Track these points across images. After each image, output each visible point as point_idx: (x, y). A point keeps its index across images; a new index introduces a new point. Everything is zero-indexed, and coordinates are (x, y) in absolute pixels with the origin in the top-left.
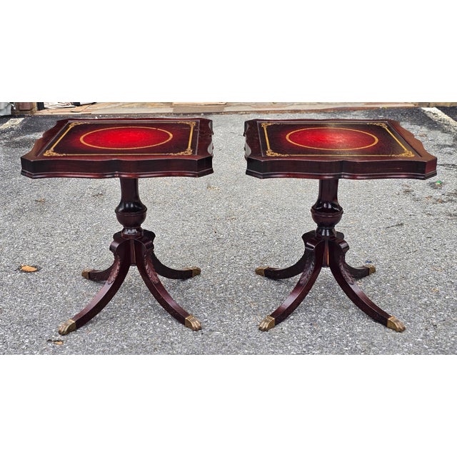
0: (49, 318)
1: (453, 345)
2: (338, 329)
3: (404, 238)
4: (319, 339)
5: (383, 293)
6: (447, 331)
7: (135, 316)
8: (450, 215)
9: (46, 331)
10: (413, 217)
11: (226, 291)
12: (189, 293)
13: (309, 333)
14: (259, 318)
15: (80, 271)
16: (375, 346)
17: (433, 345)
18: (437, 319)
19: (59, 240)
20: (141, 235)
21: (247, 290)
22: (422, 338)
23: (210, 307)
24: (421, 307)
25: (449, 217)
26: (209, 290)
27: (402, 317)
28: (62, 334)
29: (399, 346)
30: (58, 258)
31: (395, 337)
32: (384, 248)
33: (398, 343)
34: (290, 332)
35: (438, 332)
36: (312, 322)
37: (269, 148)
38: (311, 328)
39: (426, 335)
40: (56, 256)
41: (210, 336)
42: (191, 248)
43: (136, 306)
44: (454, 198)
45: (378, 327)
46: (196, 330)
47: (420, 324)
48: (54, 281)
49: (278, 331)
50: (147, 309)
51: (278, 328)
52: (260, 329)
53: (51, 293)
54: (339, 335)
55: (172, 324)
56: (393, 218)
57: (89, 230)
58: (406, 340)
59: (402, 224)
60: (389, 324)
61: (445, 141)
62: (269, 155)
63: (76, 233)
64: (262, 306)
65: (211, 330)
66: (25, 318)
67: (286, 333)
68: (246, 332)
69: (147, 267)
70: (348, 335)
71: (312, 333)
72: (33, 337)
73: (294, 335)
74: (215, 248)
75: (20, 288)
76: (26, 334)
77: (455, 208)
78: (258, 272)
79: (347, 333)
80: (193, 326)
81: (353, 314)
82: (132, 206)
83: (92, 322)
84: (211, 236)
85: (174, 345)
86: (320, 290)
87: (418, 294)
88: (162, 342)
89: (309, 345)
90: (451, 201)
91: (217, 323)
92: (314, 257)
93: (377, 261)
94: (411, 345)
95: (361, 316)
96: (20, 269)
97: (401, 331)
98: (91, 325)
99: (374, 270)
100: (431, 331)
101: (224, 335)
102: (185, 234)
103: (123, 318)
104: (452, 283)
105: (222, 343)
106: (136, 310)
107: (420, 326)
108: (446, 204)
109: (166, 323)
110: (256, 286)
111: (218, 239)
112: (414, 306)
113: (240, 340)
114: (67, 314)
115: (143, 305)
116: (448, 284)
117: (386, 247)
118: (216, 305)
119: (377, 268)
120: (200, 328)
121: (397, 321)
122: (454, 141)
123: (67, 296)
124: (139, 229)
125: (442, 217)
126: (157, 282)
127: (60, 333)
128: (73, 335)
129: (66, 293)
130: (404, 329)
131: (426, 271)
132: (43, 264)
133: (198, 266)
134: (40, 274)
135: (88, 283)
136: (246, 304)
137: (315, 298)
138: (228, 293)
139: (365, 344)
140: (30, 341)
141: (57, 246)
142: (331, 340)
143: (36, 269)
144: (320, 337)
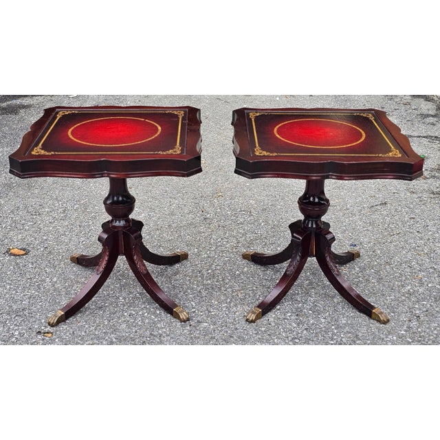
0: (39, 307)
1: (436, 338)
2: (323, 321)
3: (388, 219)
4: (305, 332)
5: (367, 280)
6: (430, 322)
7: (124, 305)
8: (433, 193)
9: (35, 322)
10: (396, 195)
11: (214, 277)
12: (177, 280)
13: (295, 325)
14: (246, 308)
15: (68, 255)
16: (359, 339)
17: (416, 339)
18: (420, 309)
19: (47, 219)
20: (129, 226)
21: (234, 277)
22: (406, 331)
23: (198, 296)
24: (404, 296)
25: (432, 196)
26: (196, 277)
27: (386, 307)
28: (52, 325)
29: (383, 339)
30: (46, 240)
31: (379, 329)
32: (368, 230)
33: (382, 336)
34: (276, 324)
35: (421, 324)
36: (298, 313)
37: (257, 145)
38: (297, 319)
39: (409, 327)
40: (45, 238)
41: (198, 328)
42: (179, 228)
43: (124, 294)
44: (437, 175)
45: (363, 318)
46: (184, 321)
47: (403, 315)
48: (43, 266)
49: (265, 322)
50: (135, 297)
51: (264, 320)
52: (247, 320)
53: (40, 279)
54: (325, 327)
55: (160, 314)
56: (377, 196)
57: (77, 209)
58: (390, 333)
59: (385, 203)
60: (373, 316)
61: (428, 110)
62: (257, 154)
63: (64, 211)
64: (249, 294)
65: (198, 322)
66: (15, 307)
67: (273, 324)
68: (233, 324)
69: (135, 258)
70: (333, 327)
71: (298, 325)
72: (23, 329)
73: (280, 327)
74: (202, 229)
75: (9, 273)
76: (16, 325)
77: (438, 185)
78: (245, 257)
79: (333, 325)
80: (181, 317)
81: (338, 303)
82: (120, 199)
83: (81, 313)
84: (199, 215)
85: (162, 338)
86: (306, 276)
87: (401, 281)
88: (151, 334)
89: (296, 338)
90: (434, 177)
91: (205, 314)
92: (300, 248)
93: (361, 244)
94: (395, 338)
95: (346, 306)
96: (8, 252)
97: (385, 323)
98: (80, 315)
99: (358, 255)
100: (414, 323)
101: (212, 327)
102: (172, 214)
103: (112, 308)
104: (435, 269)
105: (210, 336)
106: (124, 298)
107: (403, 318)
108: (429, 181)
109: (154, 313)
110: (243, 273)
111: (205, 219)
112: (397, 295)
113: (227, 332)
114: (56, 303)
115: (131, 293)
116: (431, 270)
117: (370, 228)
118: (204, 294)
119: (362, 252)
120: (188, 319)
121: (381, 313)
122: (437, 110)
123: (56, 282)
124: (128, 221)
125: (425, 195)
126: (145, 272)
127: (49, 324)
128: (63, 327)
129: (55, 279)
130: (388, 321)
131: (409, 256)
132: (32, 246)
133: (185, 250)
134: (29, 258)
135: (76, 268)
136: (233, 292)
137: (301, 286)
138: (215, 280)
139: (350, 338)
140: (20, 333)
141: (45, 226)
142: (316, 333)
143: (24, 252)
144: (306, 329)
